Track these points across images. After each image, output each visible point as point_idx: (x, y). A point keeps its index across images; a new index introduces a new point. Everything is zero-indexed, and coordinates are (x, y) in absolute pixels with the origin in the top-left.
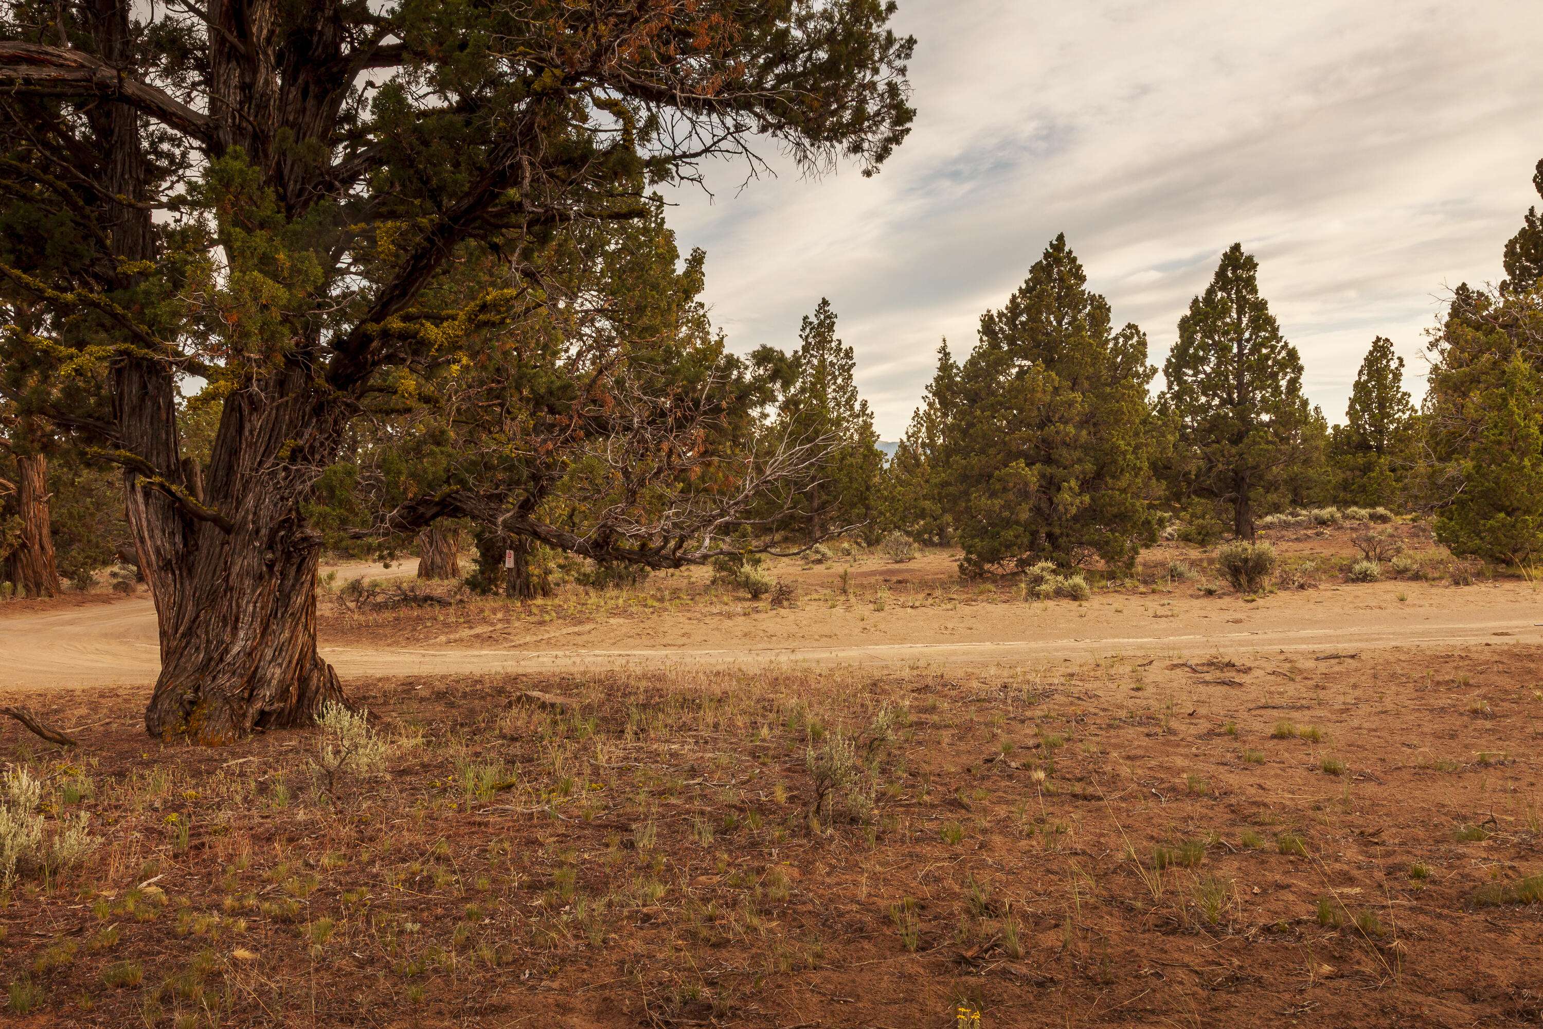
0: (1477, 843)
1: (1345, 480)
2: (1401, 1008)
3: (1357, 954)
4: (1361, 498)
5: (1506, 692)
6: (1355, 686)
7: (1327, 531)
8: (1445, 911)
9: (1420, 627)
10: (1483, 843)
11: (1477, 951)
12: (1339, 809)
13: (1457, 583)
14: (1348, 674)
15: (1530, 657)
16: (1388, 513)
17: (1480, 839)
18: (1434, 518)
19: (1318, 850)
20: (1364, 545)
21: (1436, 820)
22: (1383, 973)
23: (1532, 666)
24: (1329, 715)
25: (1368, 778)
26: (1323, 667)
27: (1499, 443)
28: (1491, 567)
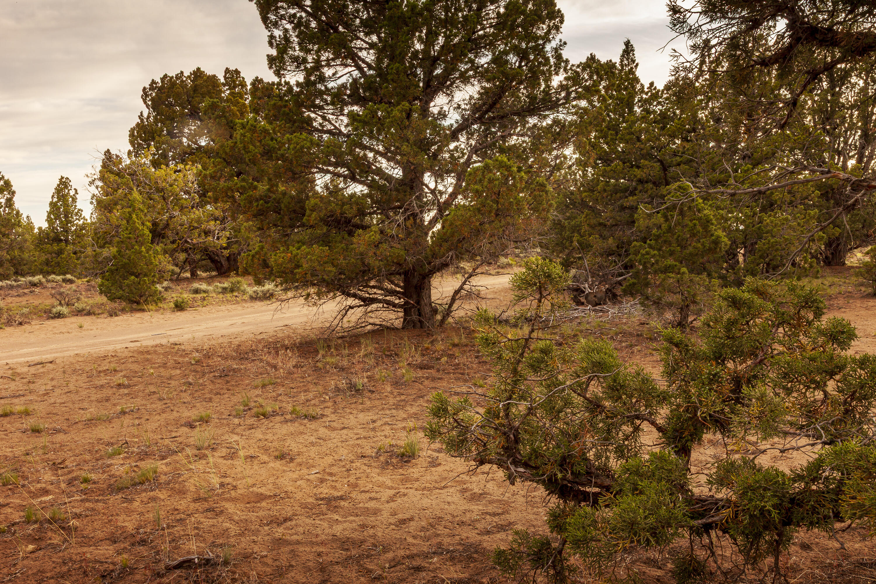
0: (118, 457)
1: (47, 260)
2: (74, 557)
3: (50, 534)
4: (57, 270)
5: (136, 372)
6: (52, 379)
7: (37, 290)
8: (101, 498)
9: (91, 341)
10: (121, 456)
11: (117, 515)
12: (41, 452)
13: (111, 316)
14: (48, 372)
15: (148, 352)
16: (73, 278)
17: (119, 454)
18: (99, 280)
19: (27, 478)
20: (58, 297)
21: (96, 448)
22: (65, 540)
23: (149, 357)
24: (36, 398)
25: (58, 431)
26: (33, 370)
27: (130, 238)
28: (129, 305)
